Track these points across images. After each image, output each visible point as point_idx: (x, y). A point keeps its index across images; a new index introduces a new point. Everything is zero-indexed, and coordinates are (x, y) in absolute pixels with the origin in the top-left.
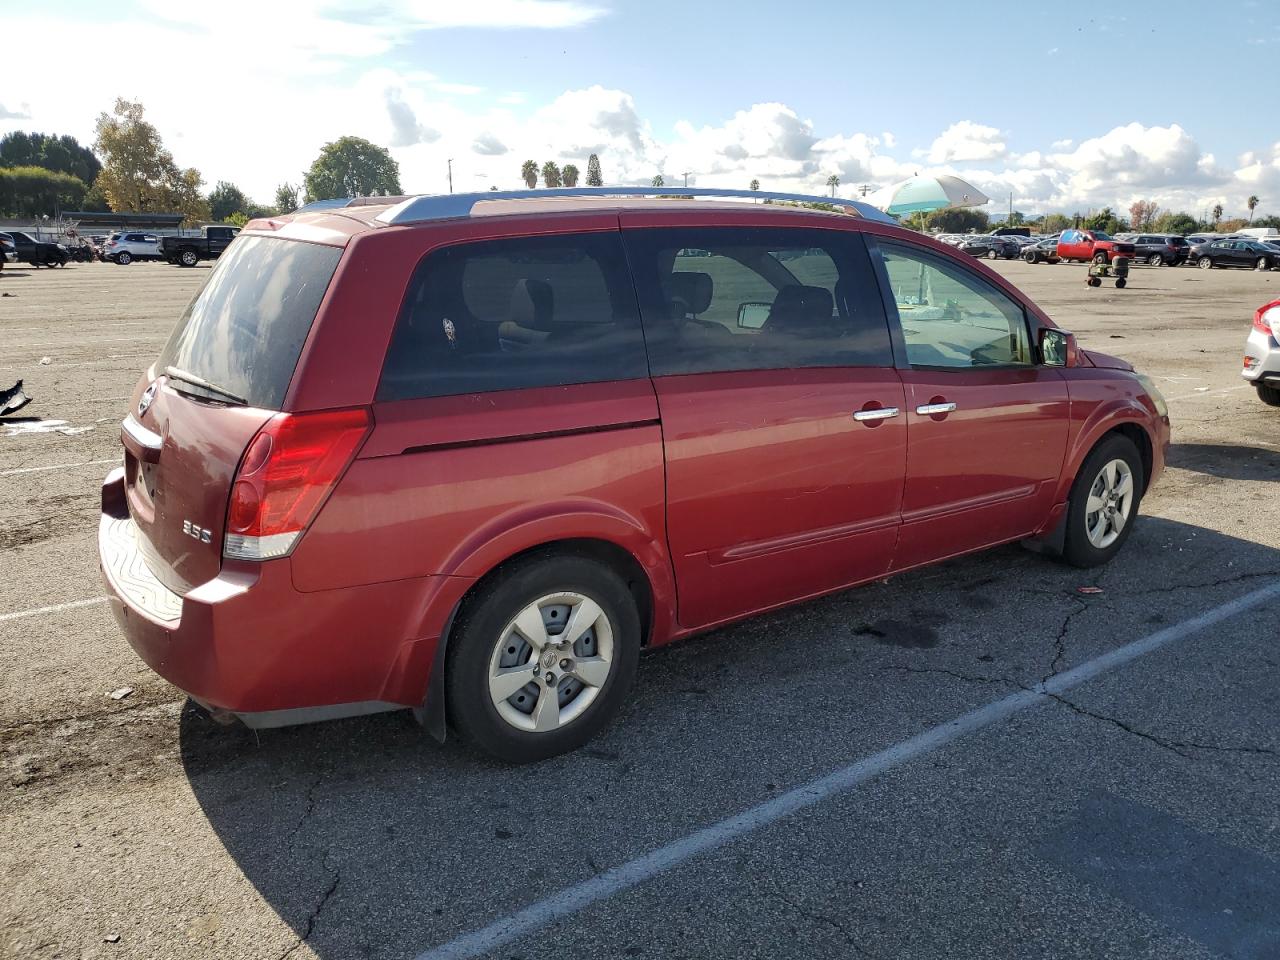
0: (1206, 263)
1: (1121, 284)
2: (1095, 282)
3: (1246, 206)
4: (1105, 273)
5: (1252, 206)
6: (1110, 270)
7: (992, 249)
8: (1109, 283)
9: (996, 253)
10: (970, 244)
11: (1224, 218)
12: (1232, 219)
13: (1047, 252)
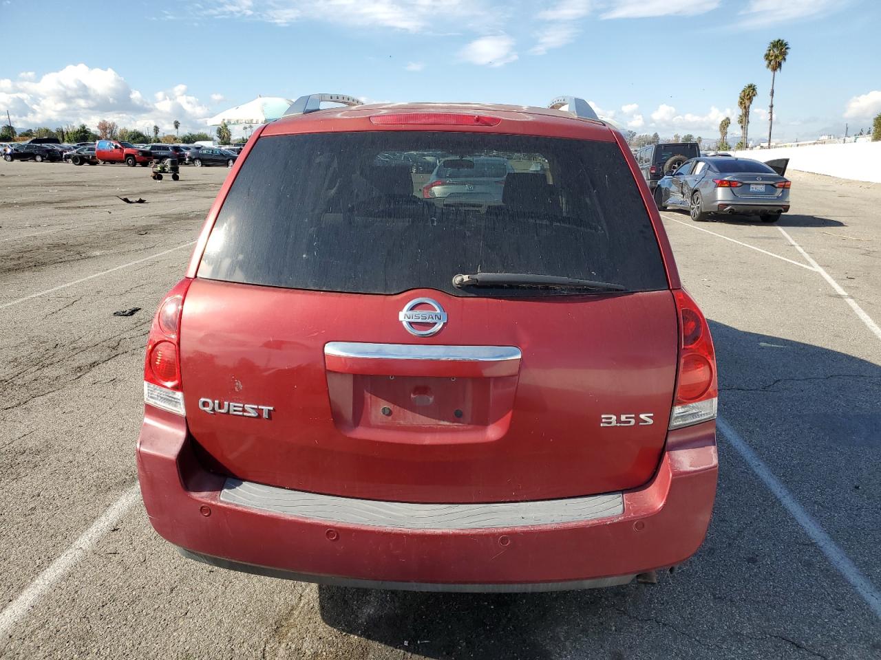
0: (198, 163)
1: (176, 178)
2: (158, 176)
3: (173, 127)
4: (163, 170)
5: (177, 127)
6: (167, 169)
7: (38, 154)
8: (167, 177)
9: (42, 157)
10: (17, 150)
11: (160, 135)
12: (165, 135)
13: (89, 156)
